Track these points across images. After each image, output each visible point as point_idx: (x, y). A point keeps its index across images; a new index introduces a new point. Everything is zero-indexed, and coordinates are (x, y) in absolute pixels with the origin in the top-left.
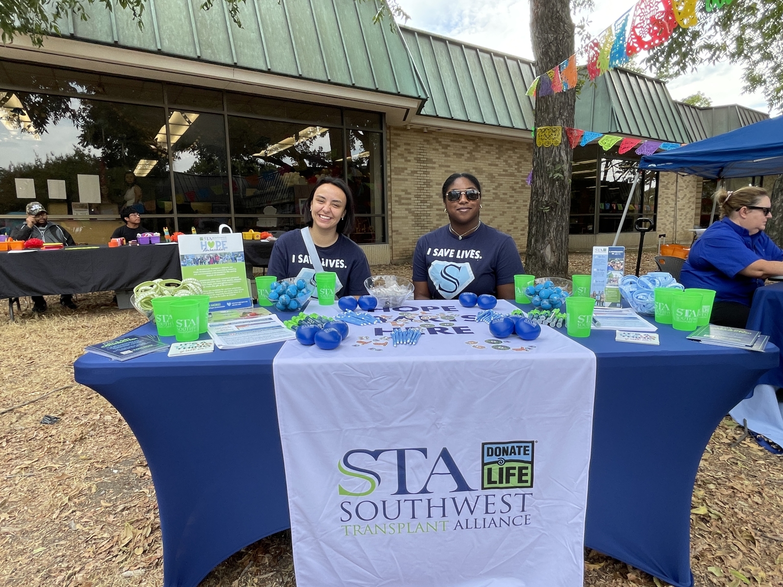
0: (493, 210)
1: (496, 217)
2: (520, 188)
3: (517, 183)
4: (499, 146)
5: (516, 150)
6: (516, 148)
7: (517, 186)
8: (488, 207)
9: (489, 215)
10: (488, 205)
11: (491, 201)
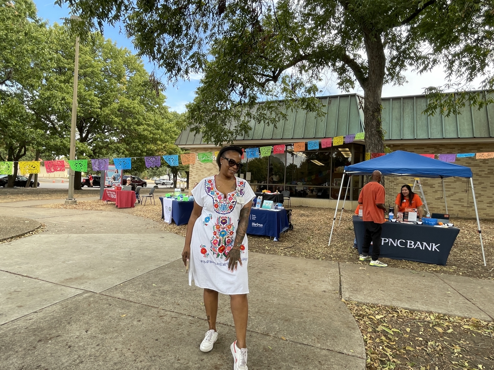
0: (455, 188)
1: (458, 193)
2: (485, 174)
3: (484, 171)
4: (461, 148)
5: (481, 149)
6: (482, 148)
7: (483, 174)
8: (449, 186)
9: (449, 191)
10: (450, 185)
11: (452, 182)
